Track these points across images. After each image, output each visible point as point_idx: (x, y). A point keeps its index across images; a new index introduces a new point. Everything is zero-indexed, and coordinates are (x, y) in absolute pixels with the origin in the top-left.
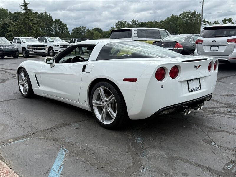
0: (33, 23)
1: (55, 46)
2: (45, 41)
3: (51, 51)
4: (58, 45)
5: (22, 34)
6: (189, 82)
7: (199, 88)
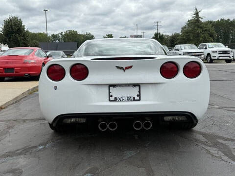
0: (201, 30)
1: (213, 52)
2: (204, 47)
3: (209, 58)
4: (216, 52)
5: (189, 42)
6: (112, 88)
7: (134, 98)
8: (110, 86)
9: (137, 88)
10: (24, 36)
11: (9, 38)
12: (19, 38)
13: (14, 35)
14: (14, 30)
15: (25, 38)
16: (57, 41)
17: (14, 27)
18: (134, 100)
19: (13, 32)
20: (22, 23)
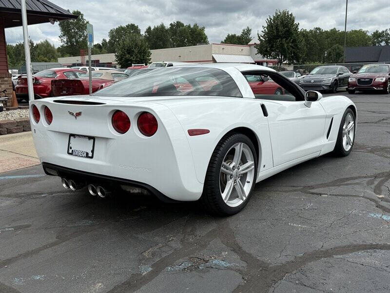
6: (72, 137)
7: (87, 154)
8: (71, 135)
9: (92, 140)
10: (294, 41)
11: (272, 47)
12: (286, 45)
13: (278, 40)
14: (280, 33)
15: (296, 45)
16: (383, 44)
17: (281, 28)
18: (87, 156)
19: (278, 37)
20: (294, 21)
